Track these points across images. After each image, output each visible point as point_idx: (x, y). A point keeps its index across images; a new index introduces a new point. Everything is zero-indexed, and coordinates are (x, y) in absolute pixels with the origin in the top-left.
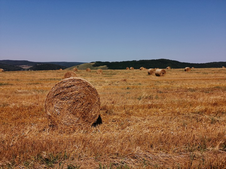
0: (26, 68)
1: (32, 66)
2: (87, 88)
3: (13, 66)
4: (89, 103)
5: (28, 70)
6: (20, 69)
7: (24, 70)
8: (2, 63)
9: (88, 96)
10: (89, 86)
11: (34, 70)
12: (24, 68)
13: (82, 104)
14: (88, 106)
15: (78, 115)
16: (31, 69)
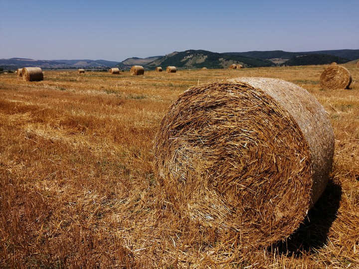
0: (279, 62)
1: (287, 60)
2: (265, 116)
3: (261, 60)
4: (266, 172)
5: (281, 65)
6: (270, 65)
7: (276, 65)
8: (248, 56)
9: (266, 145)
10: (271, 112)
11: (290, 66)
12: (276, 62)
13: (245, 169)
14: (262, 179)
15: (230, 199)
16: (286, 64)
